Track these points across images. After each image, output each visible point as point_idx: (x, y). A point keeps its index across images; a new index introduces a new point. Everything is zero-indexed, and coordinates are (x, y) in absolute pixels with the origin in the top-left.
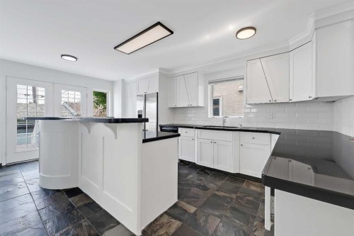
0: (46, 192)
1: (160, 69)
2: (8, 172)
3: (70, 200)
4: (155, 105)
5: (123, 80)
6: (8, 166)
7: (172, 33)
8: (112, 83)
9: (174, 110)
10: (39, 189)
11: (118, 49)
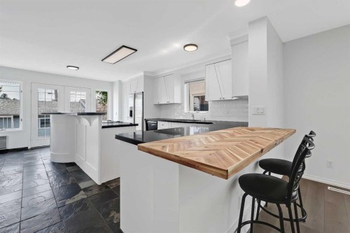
0: (54, 164)
1: (144, 72)
2: (32, 152)
3: (67, 168)
4: (141, 100)
5: (120, 81)
6: (33, 149)
7: (136, 50)
8: (112, 84)
9: (159, 106)
10: (49, 162)
11: (105, 61)
